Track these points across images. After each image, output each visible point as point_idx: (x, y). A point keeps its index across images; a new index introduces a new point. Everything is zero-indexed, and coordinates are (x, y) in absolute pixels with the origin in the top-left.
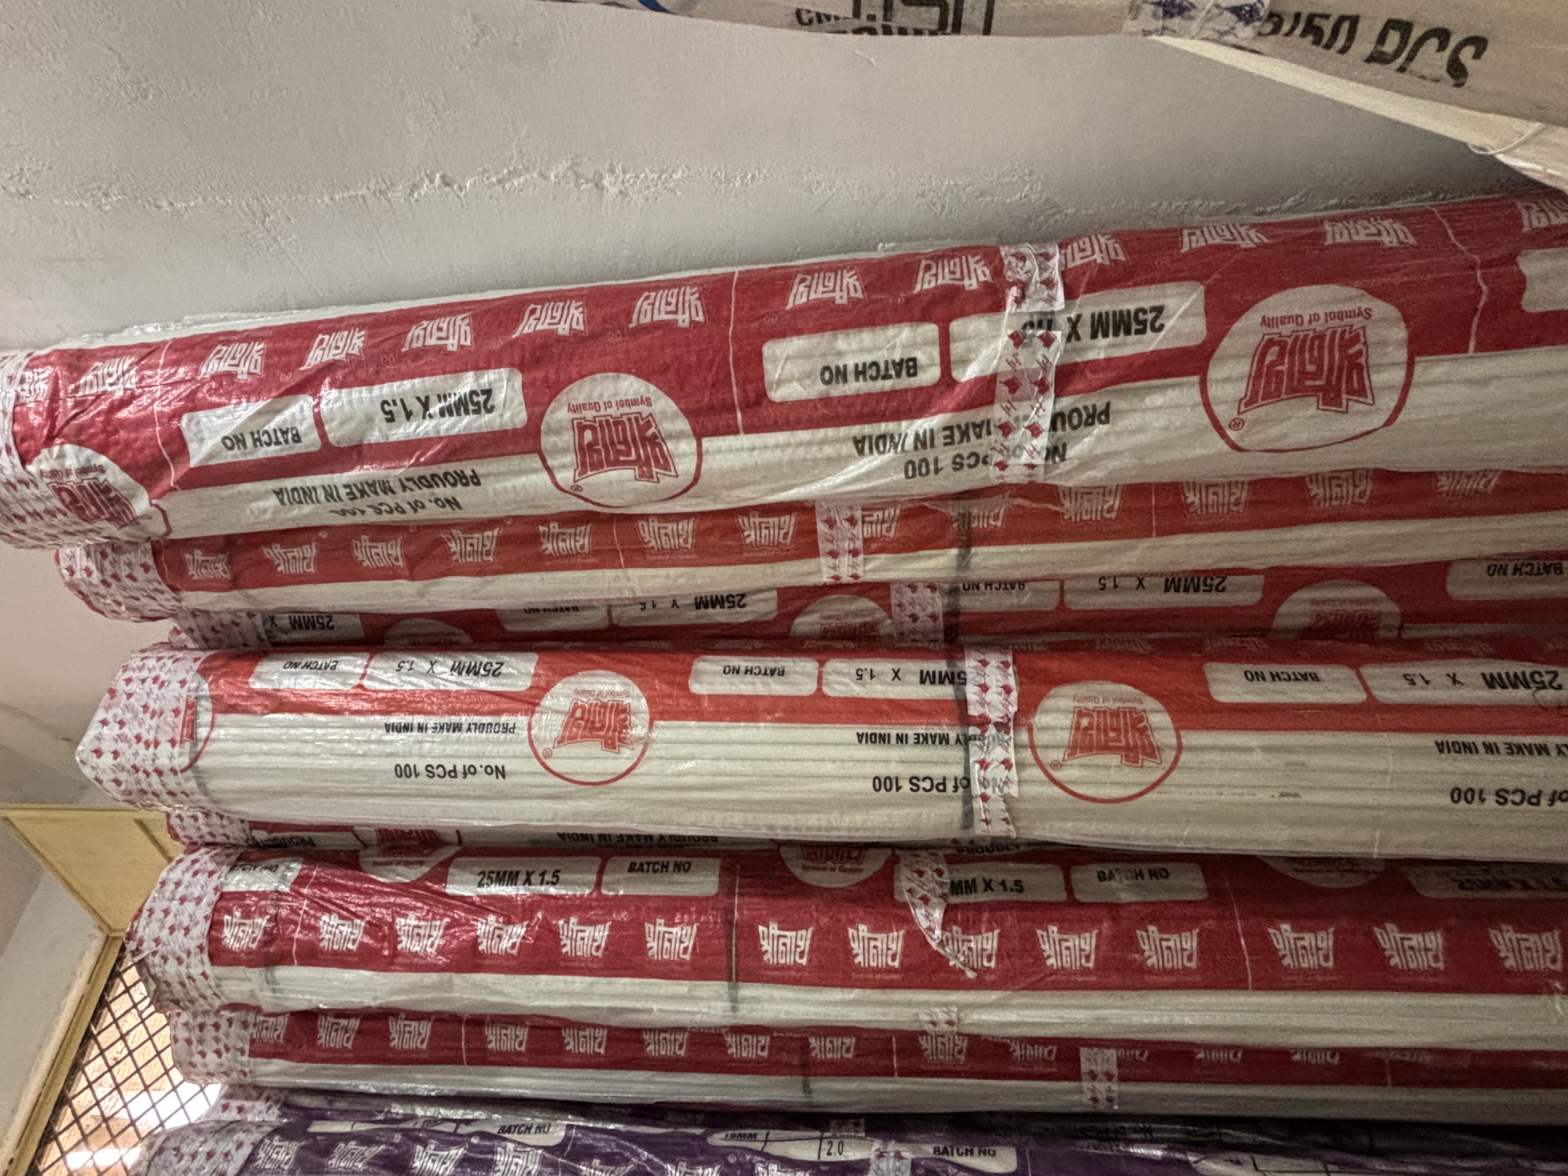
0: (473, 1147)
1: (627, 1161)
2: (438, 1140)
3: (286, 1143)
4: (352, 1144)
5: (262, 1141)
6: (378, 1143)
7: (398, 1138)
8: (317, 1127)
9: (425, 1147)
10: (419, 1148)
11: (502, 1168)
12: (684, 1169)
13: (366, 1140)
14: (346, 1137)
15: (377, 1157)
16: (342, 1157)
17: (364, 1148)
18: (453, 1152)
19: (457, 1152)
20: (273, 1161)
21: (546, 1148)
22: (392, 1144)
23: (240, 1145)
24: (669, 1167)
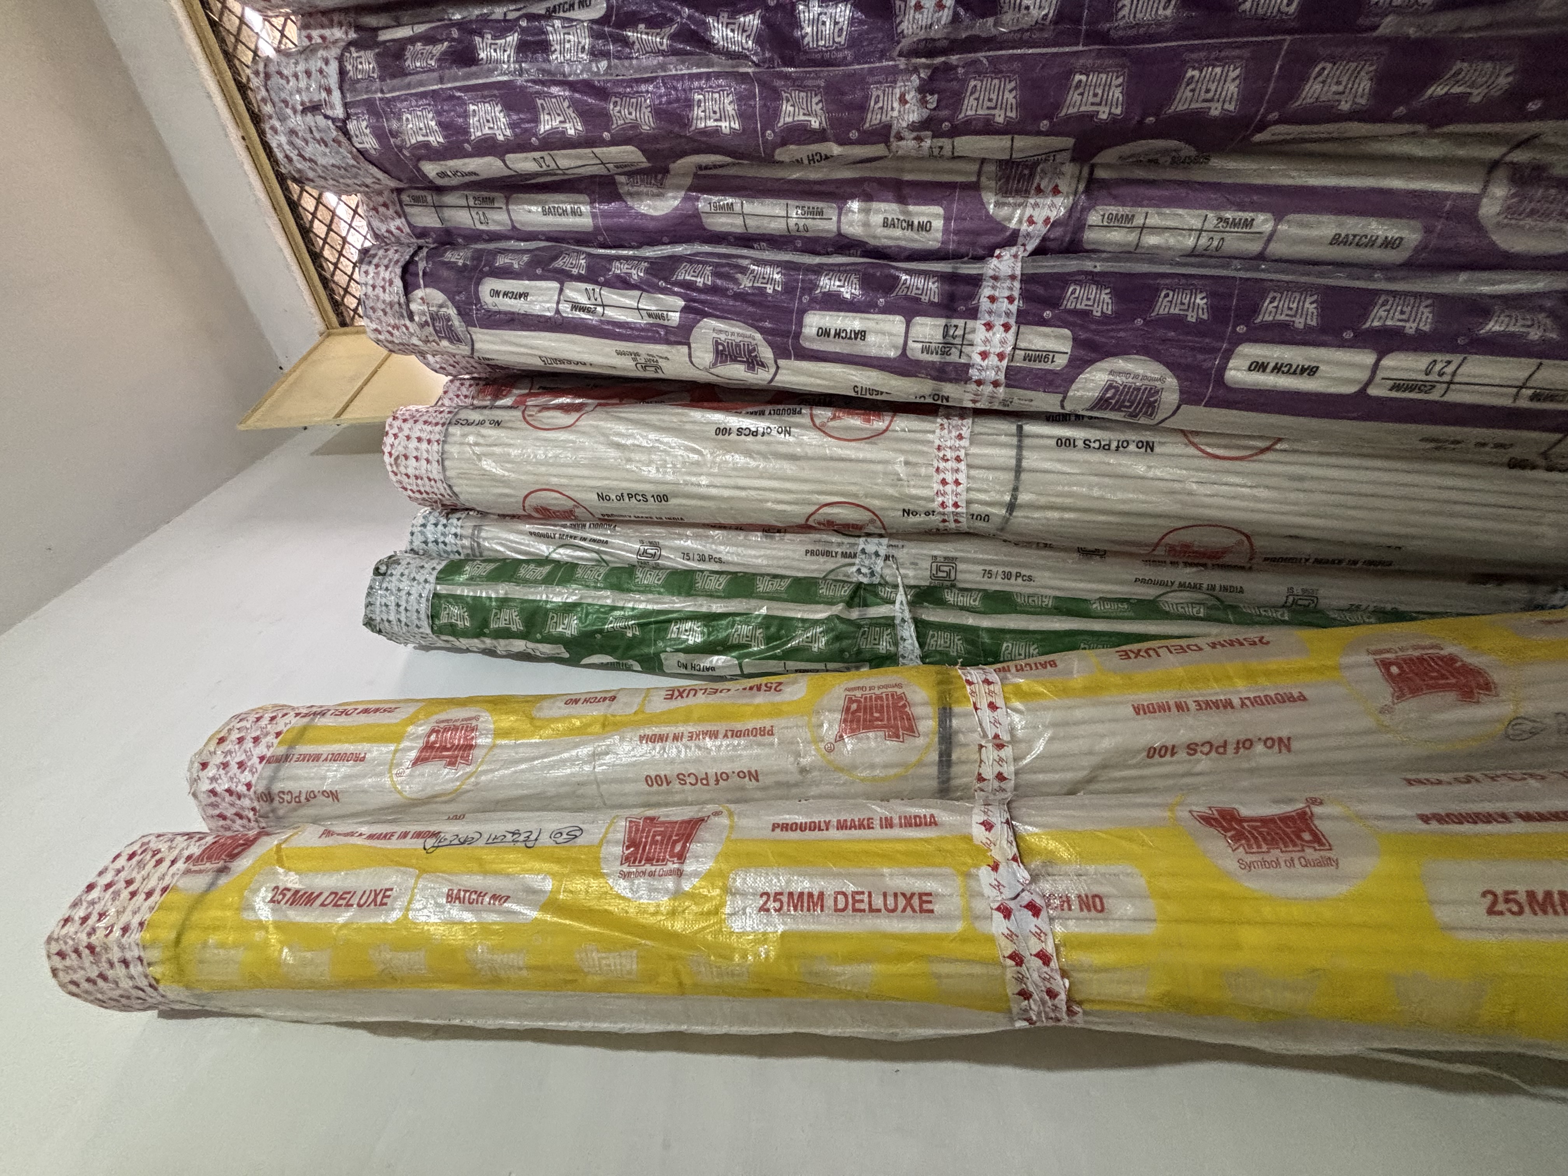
0: (523, 31)
1: (671, 21)
2: (492, 28)
3: (362, 53)
4: (419, 45)
5: (342, 55)
6: (441, 41)
7: (455, 33)
8: (385, 36)
9: (483, 38)
10: (477, 39)
11: (558, 47)
12: (726, 20)
13: (429, 39)
14: (412, 40)
15: (444, 53)
16: (414, 58)
17: (431, 47)
18: (509, 39)
19: (513, 39)
20: (361, 71)
21: (593, 21)
22: (453, 40)
23: (327, 62)
24: (710, 20)
